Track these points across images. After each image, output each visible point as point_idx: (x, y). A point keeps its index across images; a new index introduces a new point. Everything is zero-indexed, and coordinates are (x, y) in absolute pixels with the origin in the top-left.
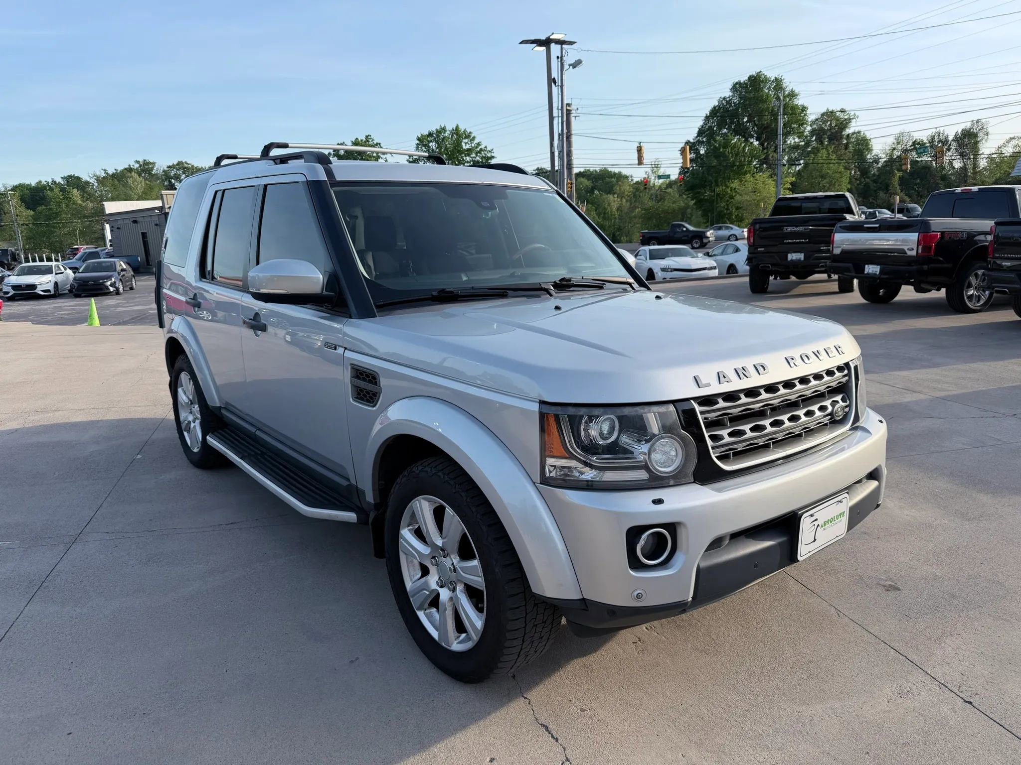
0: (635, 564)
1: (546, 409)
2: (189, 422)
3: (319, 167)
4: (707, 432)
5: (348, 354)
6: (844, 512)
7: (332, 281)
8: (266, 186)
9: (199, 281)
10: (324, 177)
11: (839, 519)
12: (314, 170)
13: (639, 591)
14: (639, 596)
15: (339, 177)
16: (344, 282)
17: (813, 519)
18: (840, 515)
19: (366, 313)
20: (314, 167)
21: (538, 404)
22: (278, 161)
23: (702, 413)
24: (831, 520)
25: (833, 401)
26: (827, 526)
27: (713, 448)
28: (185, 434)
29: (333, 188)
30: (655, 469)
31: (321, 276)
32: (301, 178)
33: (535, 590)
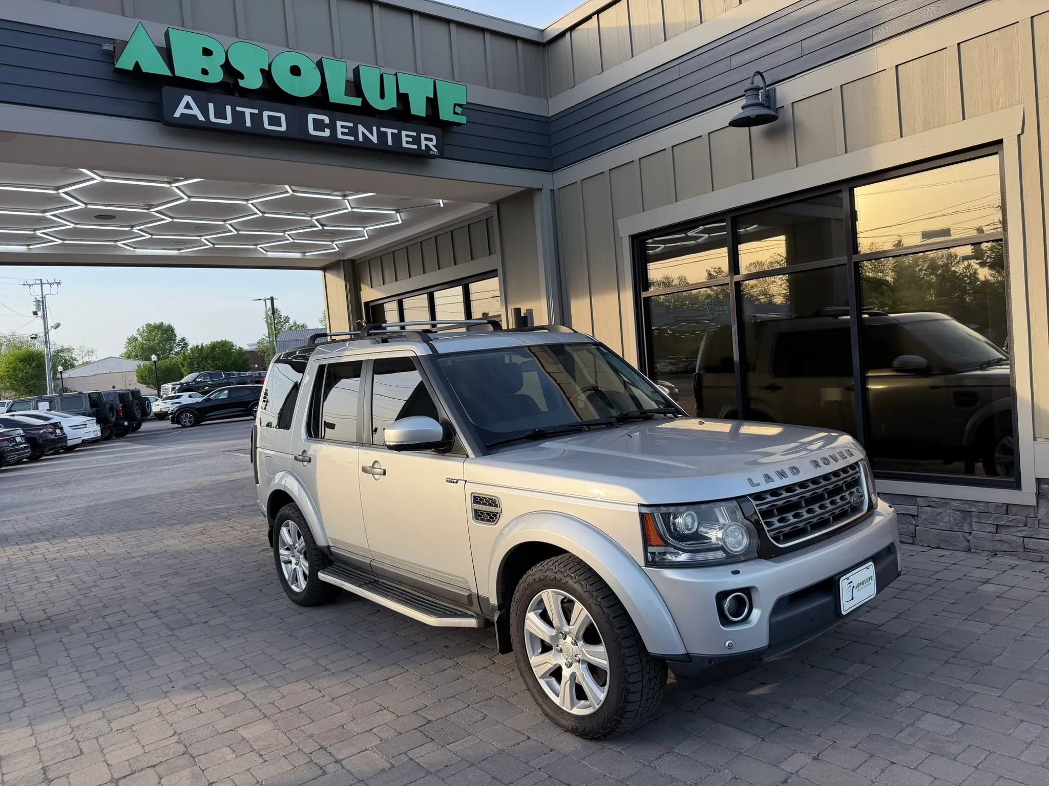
0: (725, 621)
1: (644, 510)
4: (763, 520)
5: (469, 486)
6: (872, 577)
7: (448, 430)
9: (307, 439)
10: (428, 352)
11: (869, 582)
13: (730, 642)
14: (730, 646)
16: (459, 430)
17: (849, 581)
18: (869, 578)
21: (637, 507)
22: (380, 340)
23: (757, 506)
24: (863, 583)
25: (851, 492)
26: (860, 587)
27: (769, 531)
30: (729, 549)
32: (410, 354)
33: (649, 650)
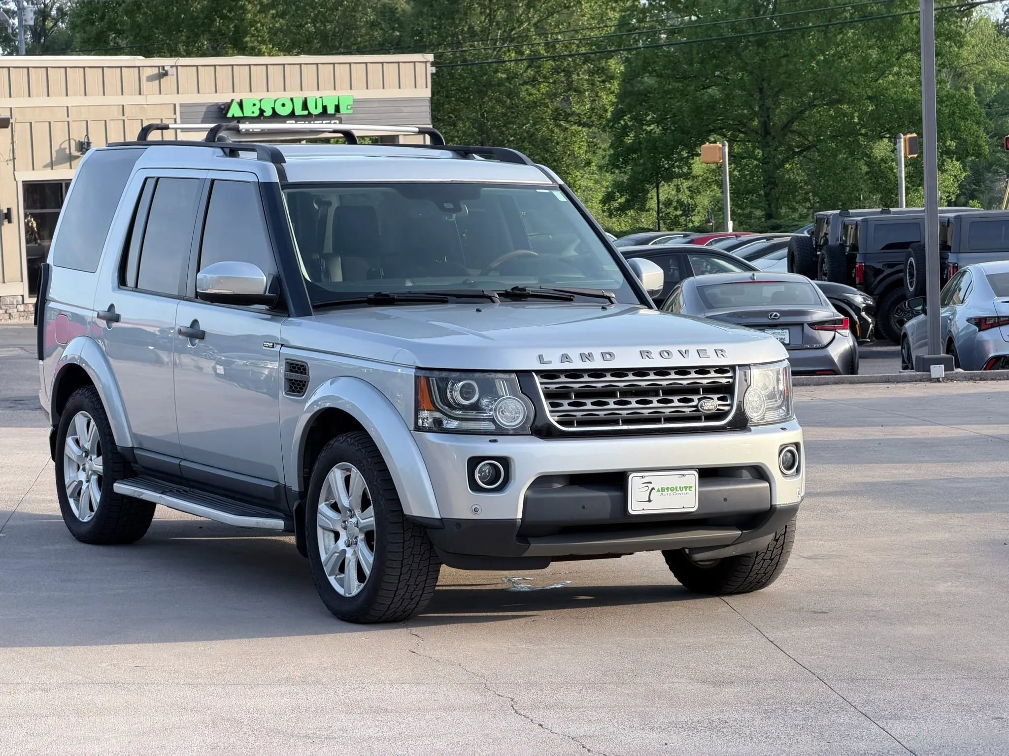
1: (419, 373)
2: (81, 483)
3: (272, 167)
4: (546, 398)
5: (284, 350)
7: (276, 283)
8: (213, 181)
9: (117, 288)
10: (276, 179)
12: (266, 170)
13: (476, 507)
14: (476, 510)
15: (291, 179)
16: (286, 285)
19: (303, 312)
20: (265, 166)
21: (414, 369)
22: (227, 151)
23: (541, 383)
27: (551, 412)
28: (71, 501)
29: (285, 191)
30: (500, 423)
31: (265, 279)
32: (252, 179)
33: (406, 512)
